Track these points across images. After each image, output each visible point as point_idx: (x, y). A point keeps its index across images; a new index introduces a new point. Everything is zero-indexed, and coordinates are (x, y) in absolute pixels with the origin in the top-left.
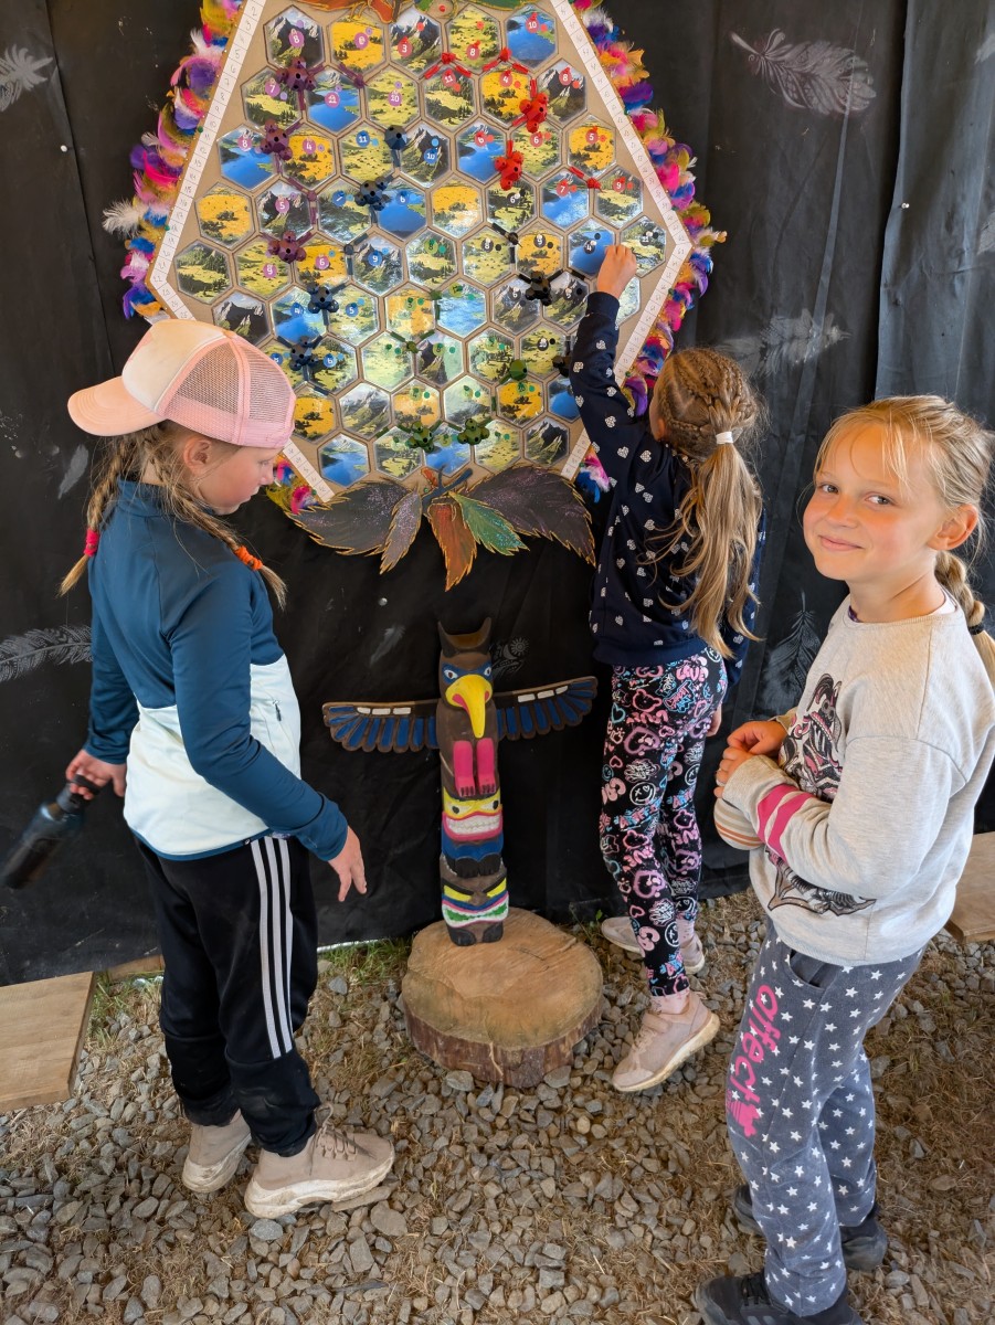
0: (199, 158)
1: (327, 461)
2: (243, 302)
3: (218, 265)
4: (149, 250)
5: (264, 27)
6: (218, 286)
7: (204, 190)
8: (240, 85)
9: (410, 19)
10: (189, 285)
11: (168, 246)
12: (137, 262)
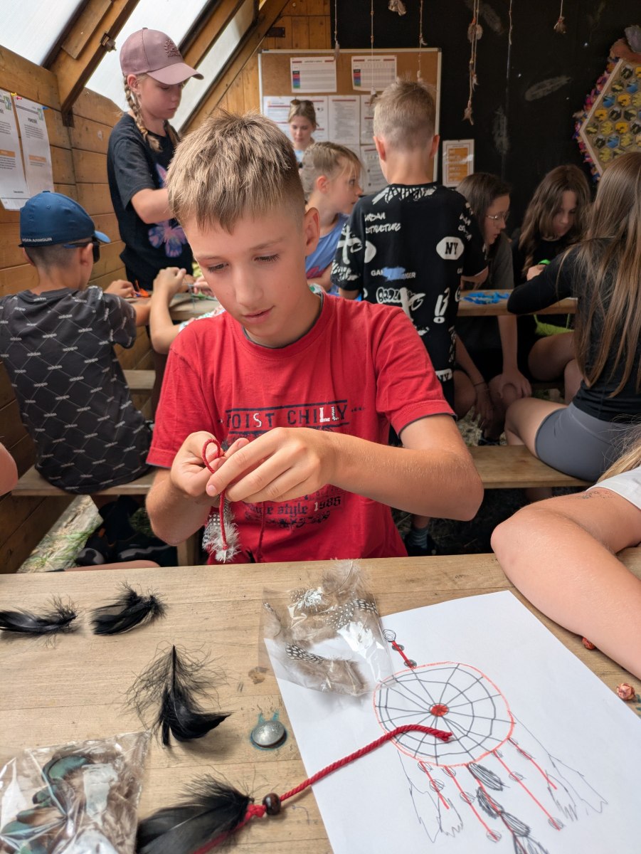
0: (598, 101)
2: (601, 137)
3: (596, 127)
4: (582, 123)
5: (620, 69)
6: (595, 133)
7: (598, 109)
8: (612, 82)
10: (588, 132)
11: (586, 122)
12: (579, 126)
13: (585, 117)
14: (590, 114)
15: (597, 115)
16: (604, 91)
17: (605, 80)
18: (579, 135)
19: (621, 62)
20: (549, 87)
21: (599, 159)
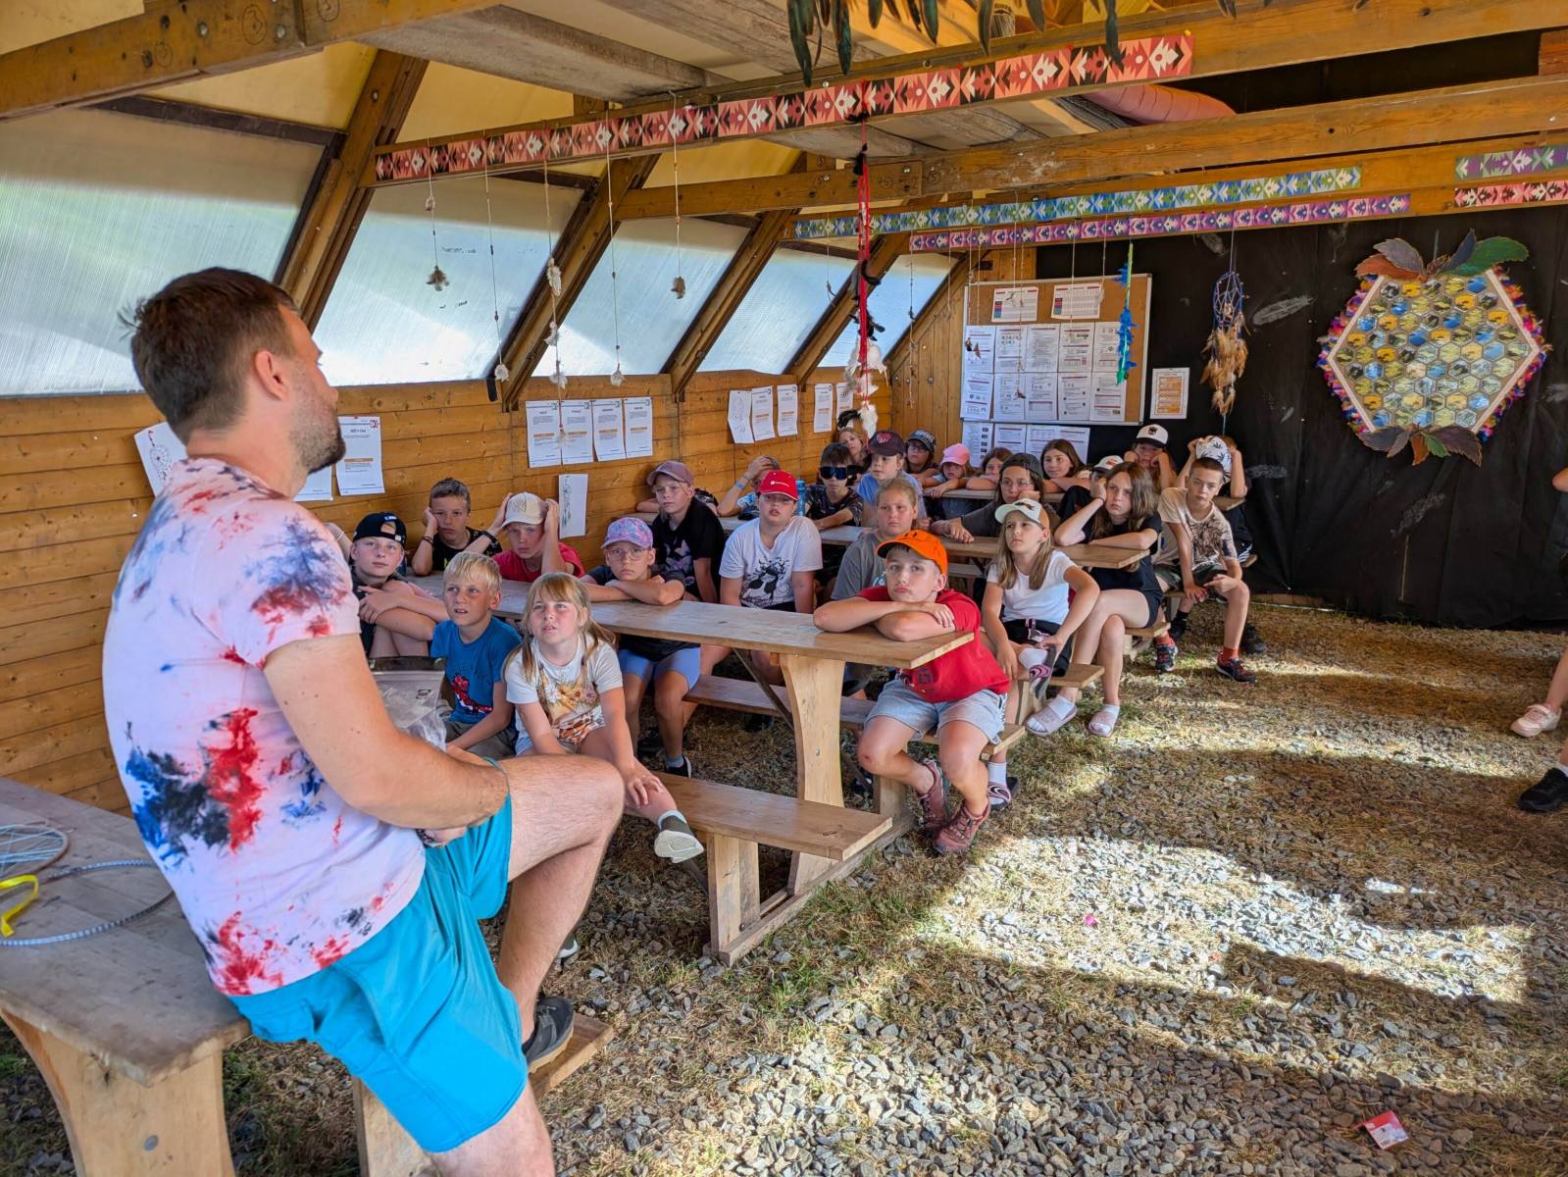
0: (1350, 325)
1: (1375, 418)
2: (1356, 365)
3: (1351, 354)
4: (1329, 349)
9: (1432, 282)
11: (1336, 348)
12: (1325, 352)
13: (1335, 342)
14: (1342, 338)
15: (1351, 339)
16: (1359, 312)
17: (1360, 301)
19: (1381, 279)
20: (1285, 309)
21: (1355, 392)
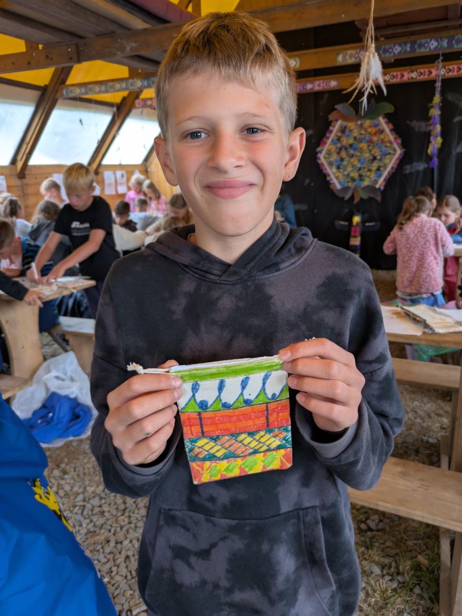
0: (329, 142)
1: (340, 183)
2: (332, 160)
3: (329, 155)
4: (321, 153)
5: (340, 125)
6: (329, 158)
7: (329, 146)
8: (335, 132)
9: (359, 123)
10: (325, 158)
11: (324, 152)
13: (323, 150)
14: (326, 148)
15: (329, 149)
16: (332, 136)
17: (331, 132)
18: (319, 159)
19: (339, 122)
21: (331, 171)
